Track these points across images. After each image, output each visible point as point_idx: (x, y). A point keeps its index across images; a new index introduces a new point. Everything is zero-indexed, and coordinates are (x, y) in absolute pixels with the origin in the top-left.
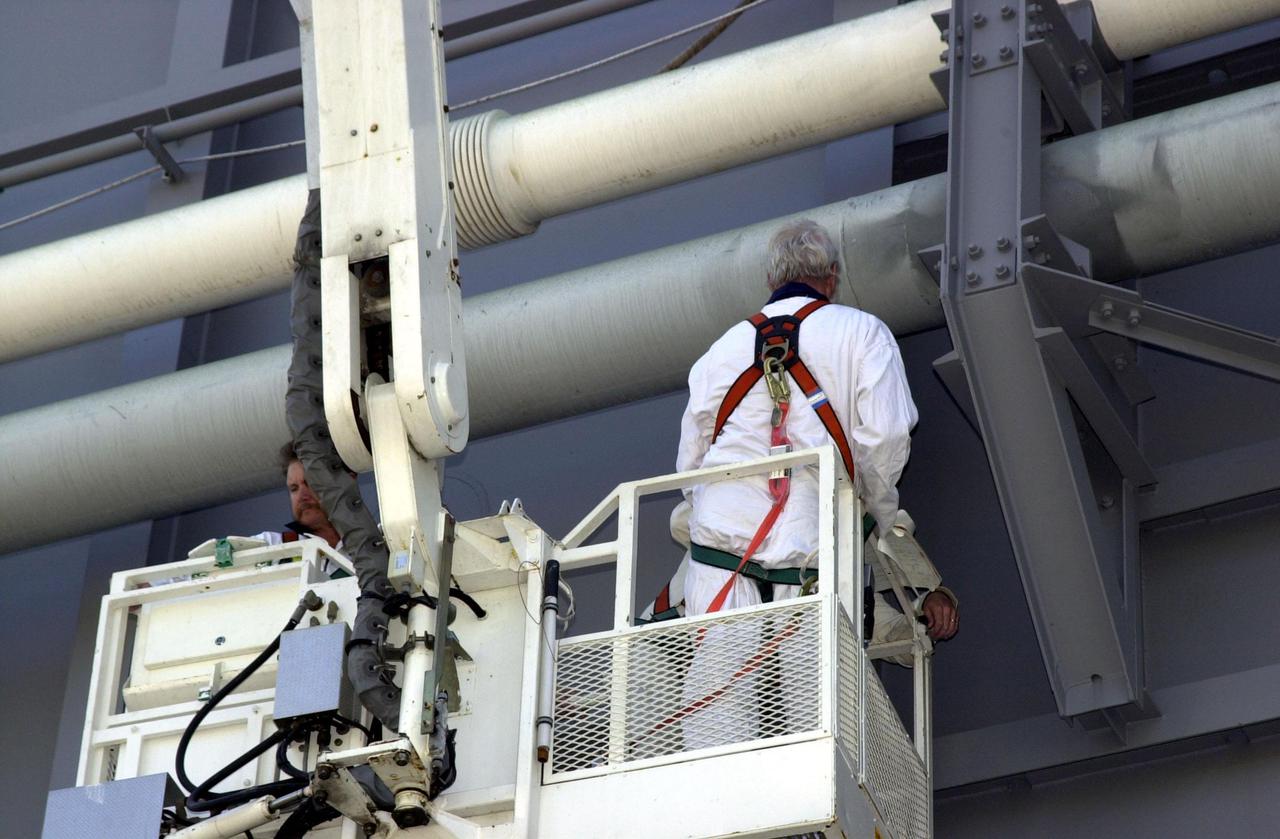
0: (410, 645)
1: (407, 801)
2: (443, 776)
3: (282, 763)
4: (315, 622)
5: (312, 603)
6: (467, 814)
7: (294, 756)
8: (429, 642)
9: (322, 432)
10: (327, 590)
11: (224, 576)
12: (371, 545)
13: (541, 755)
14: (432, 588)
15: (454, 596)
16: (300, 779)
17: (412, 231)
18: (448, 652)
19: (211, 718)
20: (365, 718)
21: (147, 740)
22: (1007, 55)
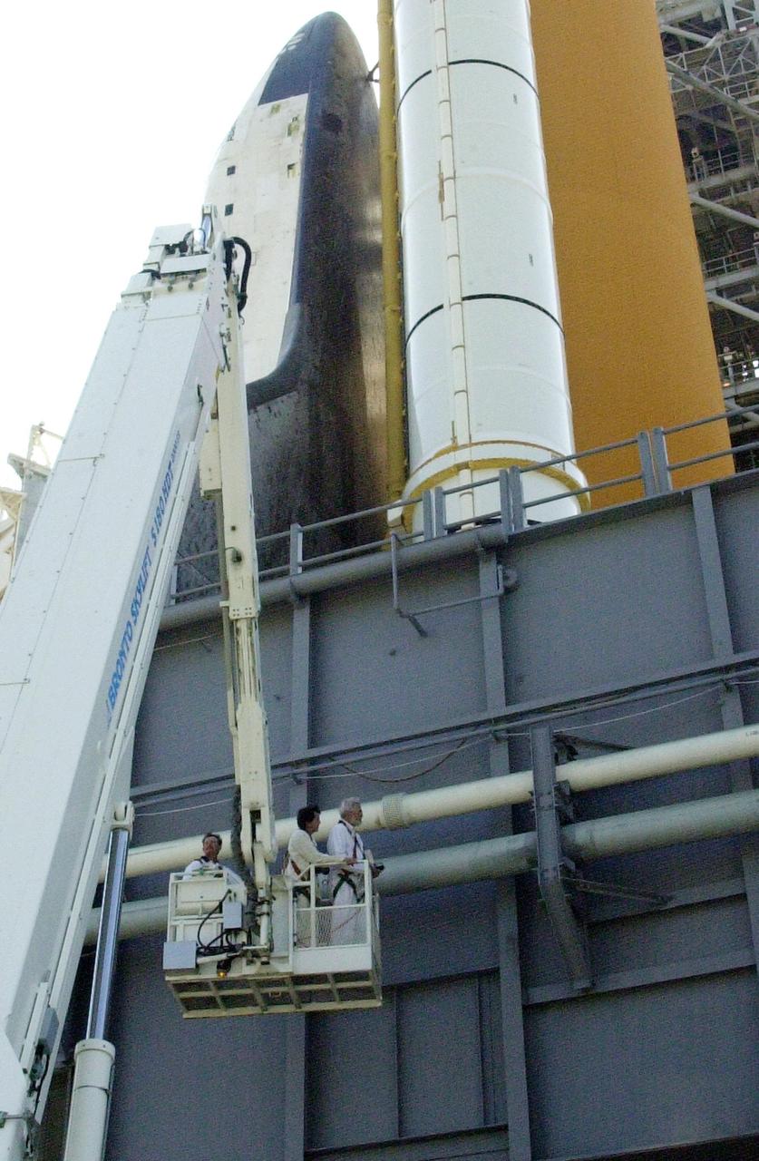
0: (262, 914)
4: (230, 897)
5: (229, 891)
8: (267, 913)
14: (267, 898)
18: (272, 916)
22: (550, 806)
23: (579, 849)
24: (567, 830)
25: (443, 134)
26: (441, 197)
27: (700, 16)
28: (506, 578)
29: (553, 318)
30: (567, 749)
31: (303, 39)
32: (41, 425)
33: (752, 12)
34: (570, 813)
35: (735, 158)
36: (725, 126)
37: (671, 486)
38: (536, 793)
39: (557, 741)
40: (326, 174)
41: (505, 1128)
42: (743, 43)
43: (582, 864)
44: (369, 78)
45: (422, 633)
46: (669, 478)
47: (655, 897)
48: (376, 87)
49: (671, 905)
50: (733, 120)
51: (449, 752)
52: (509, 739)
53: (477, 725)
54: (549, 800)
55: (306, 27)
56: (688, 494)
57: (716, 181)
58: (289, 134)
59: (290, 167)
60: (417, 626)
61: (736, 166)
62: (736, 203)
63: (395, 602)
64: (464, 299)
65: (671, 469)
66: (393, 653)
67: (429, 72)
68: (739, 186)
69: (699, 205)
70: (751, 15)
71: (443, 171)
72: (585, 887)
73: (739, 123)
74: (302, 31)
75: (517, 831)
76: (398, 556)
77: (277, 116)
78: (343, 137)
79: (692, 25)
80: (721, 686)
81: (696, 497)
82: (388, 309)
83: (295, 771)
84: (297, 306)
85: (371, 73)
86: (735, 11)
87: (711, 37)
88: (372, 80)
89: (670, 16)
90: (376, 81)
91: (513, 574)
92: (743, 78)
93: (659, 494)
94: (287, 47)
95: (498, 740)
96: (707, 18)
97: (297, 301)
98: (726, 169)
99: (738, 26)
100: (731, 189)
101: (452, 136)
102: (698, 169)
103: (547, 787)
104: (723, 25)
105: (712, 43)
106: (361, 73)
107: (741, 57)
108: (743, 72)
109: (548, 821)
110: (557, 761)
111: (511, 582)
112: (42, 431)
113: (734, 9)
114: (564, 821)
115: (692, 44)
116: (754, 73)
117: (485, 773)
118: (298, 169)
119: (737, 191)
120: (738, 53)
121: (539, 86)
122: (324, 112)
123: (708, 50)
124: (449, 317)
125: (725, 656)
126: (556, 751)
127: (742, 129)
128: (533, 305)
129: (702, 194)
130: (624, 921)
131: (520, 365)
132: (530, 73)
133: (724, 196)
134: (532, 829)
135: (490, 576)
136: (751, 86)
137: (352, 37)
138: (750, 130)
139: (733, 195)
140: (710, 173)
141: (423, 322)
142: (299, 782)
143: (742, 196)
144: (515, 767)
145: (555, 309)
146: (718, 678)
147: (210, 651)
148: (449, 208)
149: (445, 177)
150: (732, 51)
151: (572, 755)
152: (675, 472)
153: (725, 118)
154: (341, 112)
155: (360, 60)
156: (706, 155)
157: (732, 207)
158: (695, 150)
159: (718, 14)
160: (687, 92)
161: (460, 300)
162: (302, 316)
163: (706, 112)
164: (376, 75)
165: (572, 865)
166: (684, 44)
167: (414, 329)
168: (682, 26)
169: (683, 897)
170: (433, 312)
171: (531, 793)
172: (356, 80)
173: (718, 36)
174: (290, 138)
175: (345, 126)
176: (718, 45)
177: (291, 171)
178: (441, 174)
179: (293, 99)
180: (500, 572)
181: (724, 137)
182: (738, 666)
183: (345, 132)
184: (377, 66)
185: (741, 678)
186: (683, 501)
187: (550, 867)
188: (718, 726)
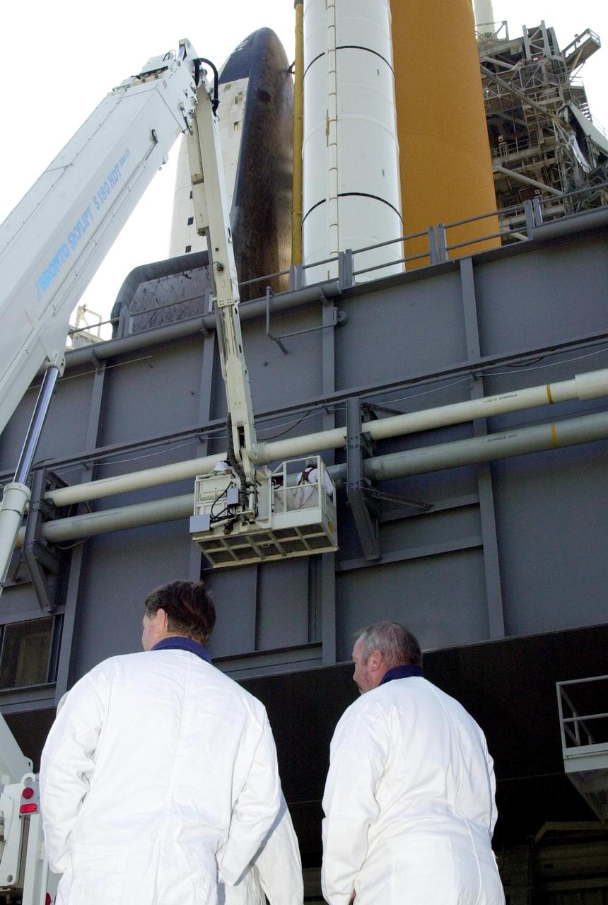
0: (250, 492)
1: (251, 520)
2: (257, 515)
3: (229, 511)
4: (232, 487)
5: (232, 483)
6: (259, 521)
7: (231, 511)
8: (253, 492)
9: (234, 456)
10: (234, 480)
11: (216, 477)
12: (242, 476)
13: (273, 511)
14: (253, 483)
15: (257, 482)
16: (232, 516)
17: (247, 421)
18: (256, 493)
19: (217, 503)
20: (242, 504)
21: (205, 507)
22: (357, 445)
23: (374, 472)
24: (367, 461)
25: (330, 92)
26: (328, 132)
27: (509, 51)
28: (339, 316)
29: (395, 210)
30: (370, 413)
31: (248, 44)
32: (84, 306)
33: (543, 49)
34: (370, 451)
35: (526, 143)
36: (522, 122)
37: (447, 258)
38: (348, 438)
39: (364, 407)
40: (259, 128)
41: (320, 645)
42: (535, 68)
43: (376, 482)
44: (290, 71)
45: (285, 352)
46: (447, 255)
47: (422, 504)
48: (293, 76)
49: (432, 510)
50: (526, 117)
51: (298, 420)
52: (336, 413)
53: (316, 403)
54: (356, 442)
55: (249, 37)
56: (458, 262)
57: (513, 157)
58: (236, 103)
59: (236, 124)
60: (281, 346)
61: (526, 148)
62: (525, 172)
63: (267, 331)
64: (339, 195)
65: (447, 250)
66: (266, 364)
67: (324, 54)
68: (527, 160)
69: (502, 173)
70: (541, 51)
71: (329, 116)
72: (377, 494)
73: (530, 120)
74: (247, 39)
75: (337, 463)
76: (270, 303)
77: (228, 92)
78: (271, 106)
79: (503, 57)
80: (471, 377)
81: (462, 264)
82: (294, 213)
83: (200, 434)
84: (236, 209)
85: (291, 67)
86: (532, 48)
87: (514, 65)
88: (291, 72)
89: (489, 51)
90: (294, 73)
91: (344, 315)
92: (533, 90)
93: (439, 263)
94: (237, 49)
95: (328, 412)
96: (513, 52)
97: (236, 205)
98: (520, 150)
99: (533, 57)
100: (523, 163)
101: (336, 94)
102: (502, 150)
103: (355, 434)
104: (523, 56)
105: (516, 67)
106: (284, 68)
107: (533, 77)
108: (534, 87)
109: (354, 455)
110: (363, 420)
111: (341, 319)
112: (85, 310)
113: (531, 47)
114: (365, 456)
115: (502, 69)
116: (540, 88)
117: (319, 428)
118: (241, 125)
119: (526, 164)
120: (531, 74)
121: (394, 67)
122: (258, 89)
123: (513, 72)
124: (330, 206)
125: (475, 359)
126: (363, 414)
127: (531, 124)
128: (383, 201)
129: (504, 165)
130: (401, 521)
131: (373, 237)
132: (389, 57)
133: (518, 167)
134: (346, 462)
135: (329, 315)
136: (538, 95)
137: (279, 43)
138: (537, 125)
139: (523, 167)
140: (510, 152)
141: (313, 211)
142: (202, 441)
143: (529, 167)
144: (337, 426)
145: (398, 205)
146: (468, 371)
147: (151, 367)
148: (332, 139)
149: (330, 119)
150: (527, 72)
151: (374, 418)
152: (450, 251)
153: (521, 117)
154: (270, 90)
155: (284, 59)
156: (508, 141)
157: (522, 173)
158: (500, 137)
159: (521, 50)
160: (497, 99)
161: (336, 196)
162: (239, 215)
163: (509, 113)
164: (293, 69)
165: (369, 482)
166: (497, 69)
167: (307, 215)
168: (497, 57)
169: (439, 506)
170: (319, 204)
171: (345, 438)
172: (280, 72)
173: (519, 63)
174: (237, 105)
175: (272, 100)
176: (519, 69)
177: (236, 126)
178: (328, 118)
179: (239, 81)
180: (335, 312)
181: (521, 131)
182: (482, 365)
183: (272, 102)
184: (293, 64)
185: (483, 372)
186: (454, 267)
187: (354, 482)
188: (468, 397)
